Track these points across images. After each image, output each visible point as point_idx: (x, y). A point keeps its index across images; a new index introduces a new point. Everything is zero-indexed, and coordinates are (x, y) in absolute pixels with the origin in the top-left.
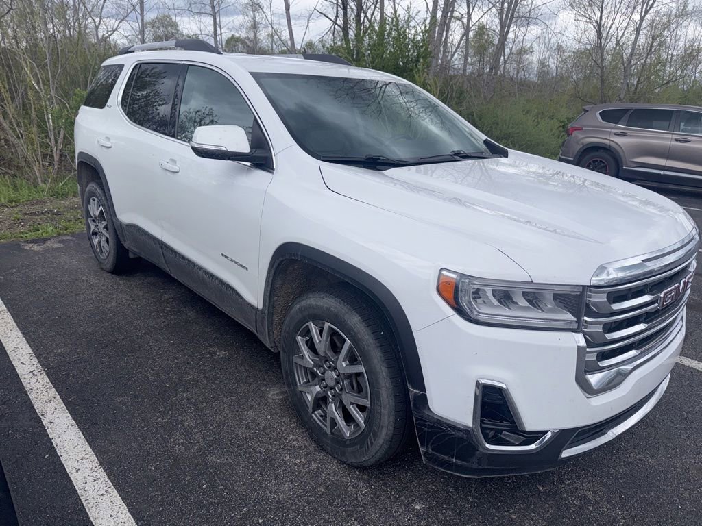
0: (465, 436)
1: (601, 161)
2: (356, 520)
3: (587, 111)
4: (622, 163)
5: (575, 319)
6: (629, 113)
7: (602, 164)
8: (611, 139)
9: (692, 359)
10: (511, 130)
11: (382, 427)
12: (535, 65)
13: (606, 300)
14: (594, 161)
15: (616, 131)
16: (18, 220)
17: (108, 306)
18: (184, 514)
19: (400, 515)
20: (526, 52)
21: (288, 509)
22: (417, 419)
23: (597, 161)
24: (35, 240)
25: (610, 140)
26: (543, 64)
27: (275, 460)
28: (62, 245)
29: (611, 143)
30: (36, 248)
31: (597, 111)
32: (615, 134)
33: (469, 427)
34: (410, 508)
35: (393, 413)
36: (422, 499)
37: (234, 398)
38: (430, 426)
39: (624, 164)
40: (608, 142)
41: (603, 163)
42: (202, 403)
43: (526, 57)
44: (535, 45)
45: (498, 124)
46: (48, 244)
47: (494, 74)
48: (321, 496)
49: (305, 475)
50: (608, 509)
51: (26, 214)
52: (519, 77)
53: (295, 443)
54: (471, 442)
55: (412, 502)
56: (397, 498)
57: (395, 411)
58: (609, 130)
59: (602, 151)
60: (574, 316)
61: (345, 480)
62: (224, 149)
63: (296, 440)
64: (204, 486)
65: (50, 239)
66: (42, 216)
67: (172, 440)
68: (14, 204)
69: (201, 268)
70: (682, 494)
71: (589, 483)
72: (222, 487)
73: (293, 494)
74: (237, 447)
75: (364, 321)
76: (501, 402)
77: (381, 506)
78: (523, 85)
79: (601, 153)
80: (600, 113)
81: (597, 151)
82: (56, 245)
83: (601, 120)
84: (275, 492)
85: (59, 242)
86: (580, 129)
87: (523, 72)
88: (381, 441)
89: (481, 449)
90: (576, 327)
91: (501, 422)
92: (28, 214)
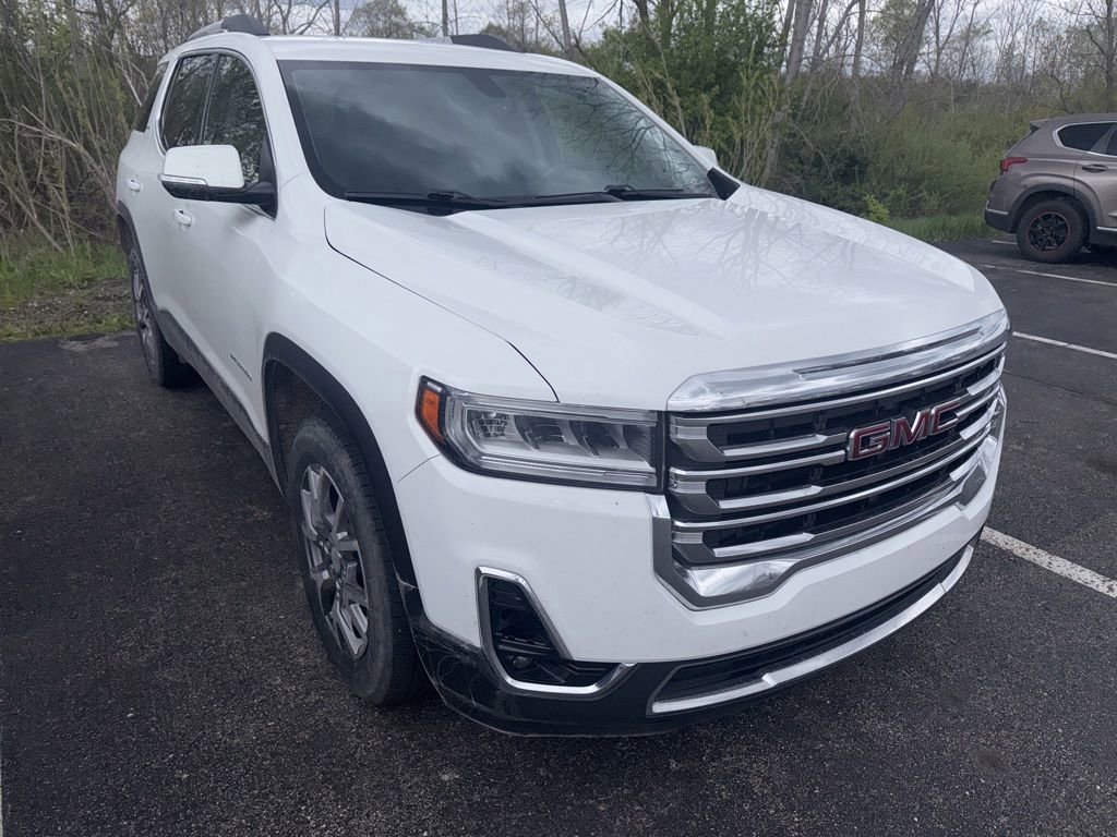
0: (474, 663)
1: (1057, 217)
2: (334, 789)
3: (1037, 129)
4: (1095, 220)
5: (653, 470)
6: (1111, 132)
7: (1060, 222)
8: (1076, 177)
9: (1073, 561)
10: (926, 167)
11: (379, 642)
12: (996, 56)
13: (705, 437)
14: (1046, 218)
15: (1086, 163)
16: (81, 307)
17: (132, 436)
18: (76, 755)
19: (410, 787)
20: (977, 32)
21: (237, 761)
22: (416, 632)
23: (1050, 216)
24: (85, 336)
25: (1074, 179)
26: (1008, 54)
27: (256, 684)
28: (116, 344)
29: (1076, 183)
30: (79, 347)
31: (1053, 129)
32: (1085, 168)
33: (477, 649)
34: (433, 776)
35: (390, 620)
36: (459, 765)
37: (244, 584)
38: (432, 645)
39: (1099, 221)
40: (1069, 183)
41: (1062, 220)
42: (192, 588)
43: (978, 43)
44: (993, 21)
45: (903, 157)
46: (99, 342)
47: (907, 72)
48: (298, 745)
49: (292, 710)
50: (777, 811)
51: (97, 298)
52: (965, 78)
53: (301, 660)
54: (485, 674)
55: (440, 769)
56: (418, 760)
57: (393, 617)
58: (1075, 162)
59: (1061, 198)
60: (651, 465)
61: (350, 724)
62: (203, 183)
63: (306, 656)
64: (130, 715)
65: (103, 335)
66: (118, 302)
67: (118, 641)
68: (86, 283)
69: (219, 377)
70: (931, 798)
71: (766, 763)
72: (154, 719)
73: (257, 739)
74: (209, 660)
75: (354, 466)
76: (522, 608)
77: (386, 771)
78: (968, 91)
79: (1059, 202)
80: (1059, 133)
81: (1053, 199)
82: (109, 344)
83: (1060, 144)
84: (232, 733)
85: (116, 340)
86: (1023, 161)
87: (971, 68)
88: (381, 664)
89: (501, 686)
90: (655, 484)
91: (529, 643)
92: (101, 299)
